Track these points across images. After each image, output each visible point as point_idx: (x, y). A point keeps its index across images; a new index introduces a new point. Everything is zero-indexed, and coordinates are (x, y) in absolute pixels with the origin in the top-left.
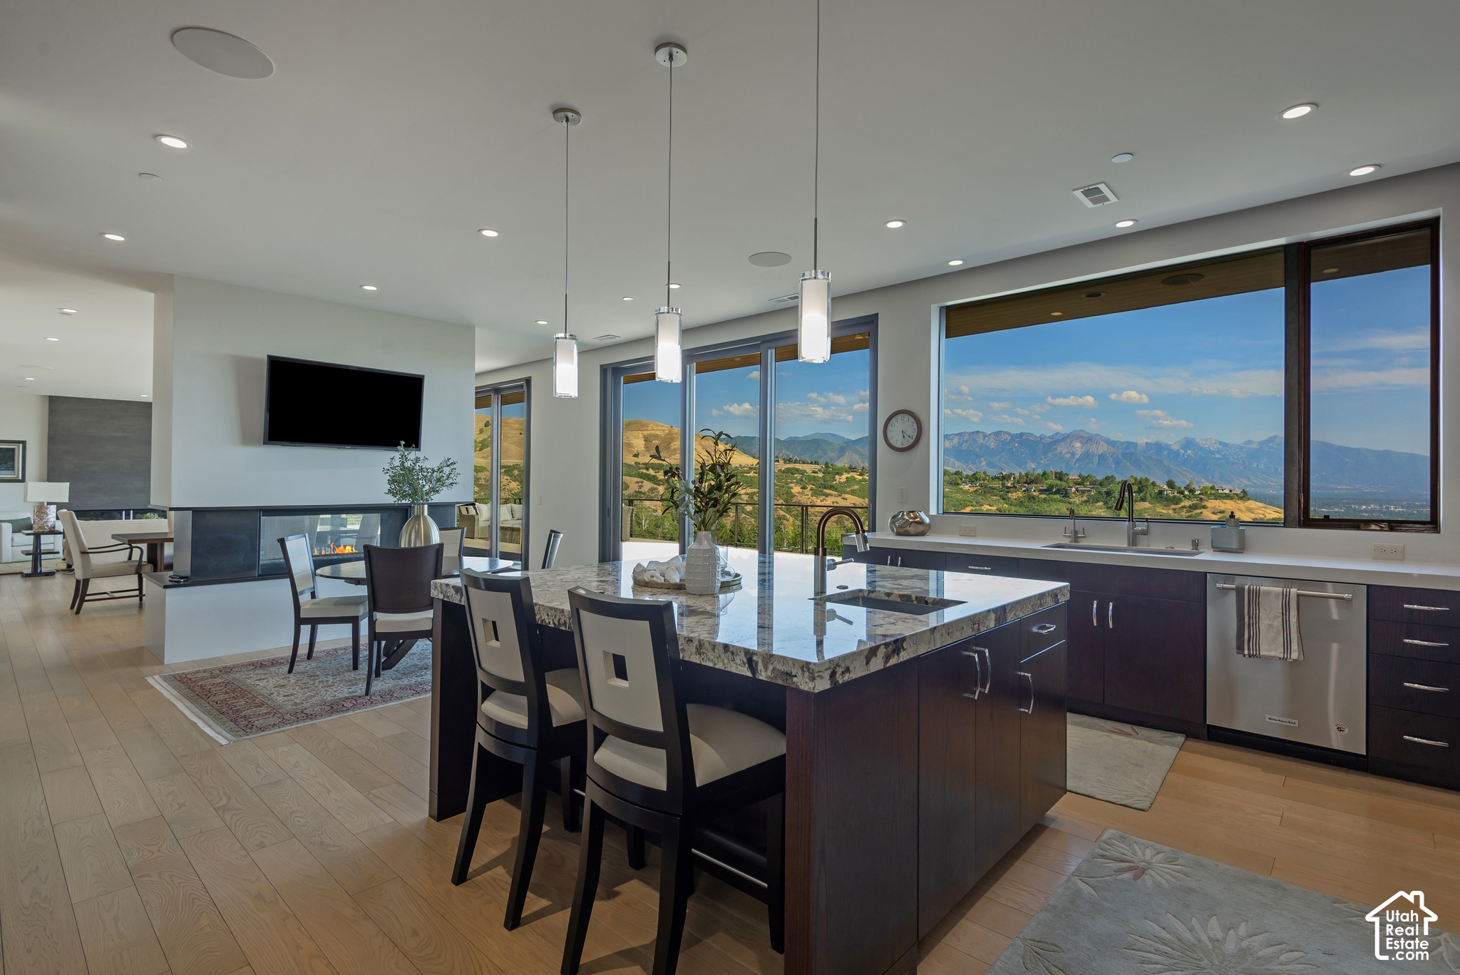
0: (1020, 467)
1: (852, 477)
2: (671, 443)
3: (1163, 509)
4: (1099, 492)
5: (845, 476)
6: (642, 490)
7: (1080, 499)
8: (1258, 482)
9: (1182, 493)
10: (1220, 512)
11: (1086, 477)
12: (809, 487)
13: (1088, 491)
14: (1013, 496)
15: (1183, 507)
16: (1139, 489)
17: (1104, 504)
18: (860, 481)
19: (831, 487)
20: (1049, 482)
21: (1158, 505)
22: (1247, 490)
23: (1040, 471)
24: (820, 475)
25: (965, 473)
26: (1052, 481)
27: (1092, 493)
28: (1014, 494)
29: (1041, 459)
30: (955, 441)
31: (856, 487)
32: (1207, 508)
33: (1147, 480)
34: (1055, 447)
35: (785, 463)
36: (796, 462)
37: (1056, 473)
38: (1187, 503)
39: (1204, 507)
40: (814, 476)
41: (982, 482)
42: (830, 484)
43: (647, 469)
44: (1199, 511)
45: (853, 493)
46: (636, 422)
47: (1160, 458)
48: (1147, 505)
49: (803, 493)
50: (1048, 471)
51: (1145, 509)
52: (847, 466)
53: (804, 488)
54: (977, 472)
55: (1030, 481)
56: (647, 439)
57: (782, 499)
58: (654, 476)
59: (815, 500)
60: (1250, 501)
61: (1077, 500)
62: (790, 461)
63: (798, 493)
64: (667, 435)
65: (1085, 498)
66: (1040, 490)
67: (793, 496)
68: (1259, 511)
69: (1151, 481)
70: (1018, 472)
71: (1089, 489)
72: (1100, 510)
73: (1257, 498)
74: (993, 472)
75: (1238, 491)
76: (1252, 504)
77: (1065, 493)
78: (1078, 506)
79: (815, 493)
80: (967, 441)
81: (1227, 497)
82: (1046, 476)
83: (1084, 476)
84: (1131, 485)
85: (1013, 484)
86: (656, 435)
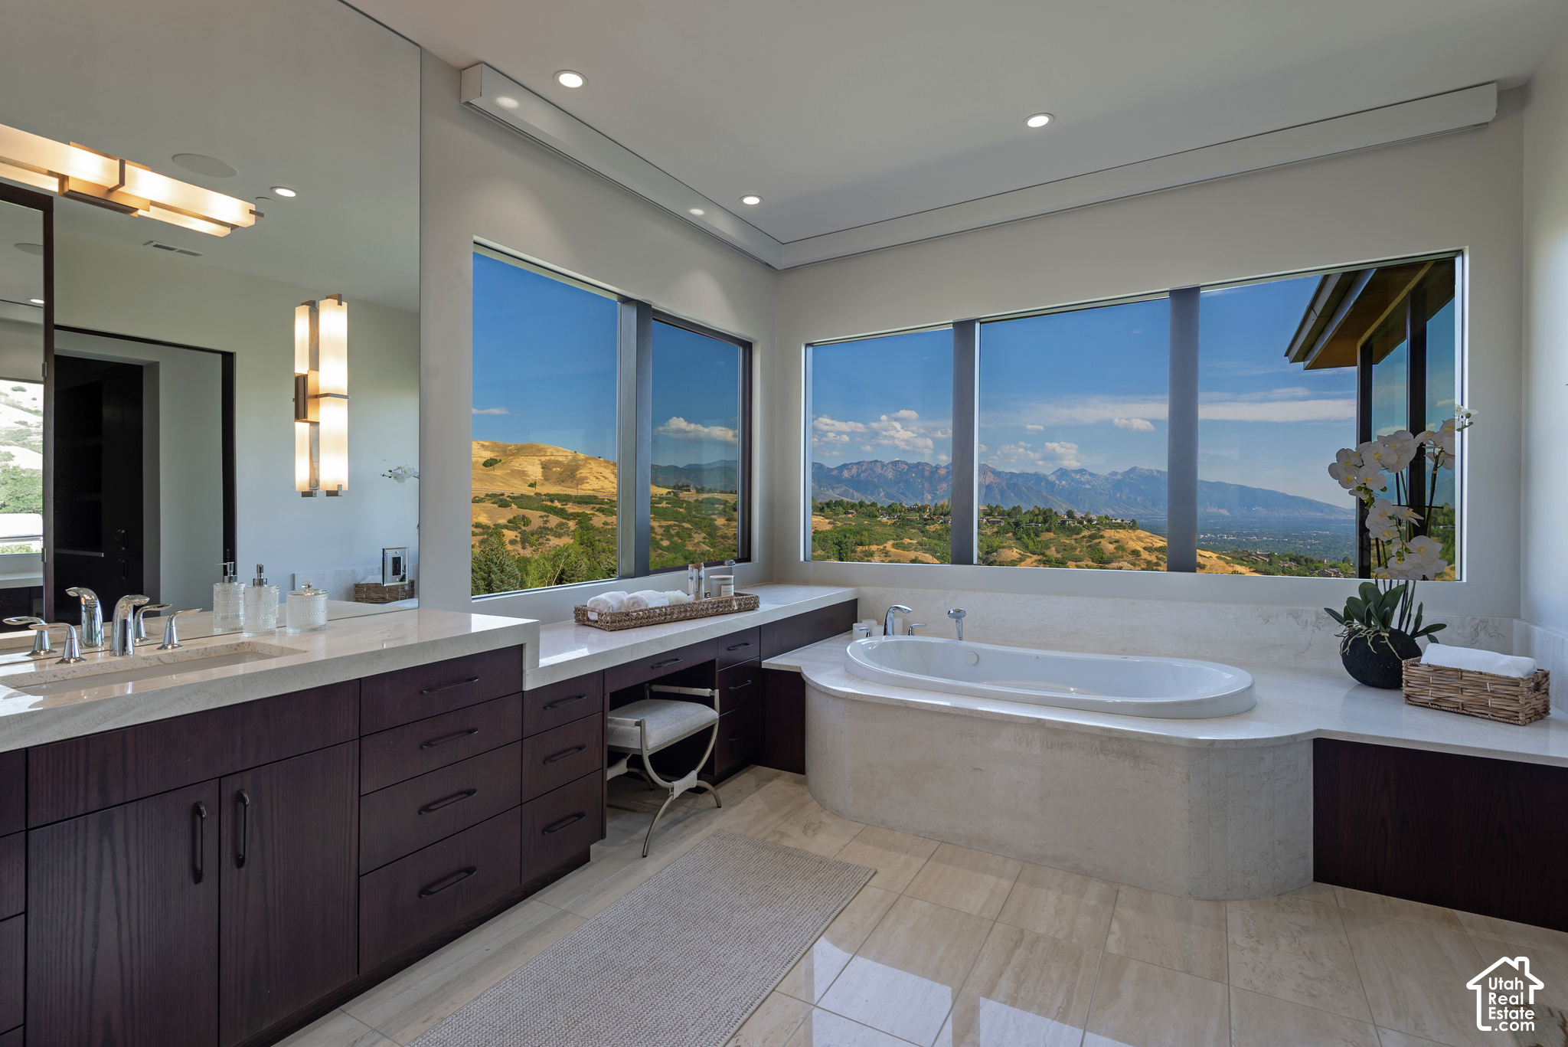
2: (576, 471)
3: (1066, 540)
4: (1008, 523)
6: (549, 525)
7: (992, 530)
9: (1081, 524)
10: (1115, 542)
11: (996, 508)
13: (998, 522)
14: (931, 528)
15: (1083, 537)
16: (1045, 520)
17: (1014, 535)
21: (1061, 535)
25: (881, 505)
27: (1002, 524)
28: (932, 526)
30: (854, 471)
32: (1104, 537)
33: (1051, 510)
38: (1086, 533)
39: (1102, 537)
41: (899, 514)
43: (552, 501)
44: (1097, 541)
47: (1039, 489)
48: (1051, 535)
51: (1050, 539)
54: (893, 504)
55: (945, 511)
56: (545, 466)
60: (1139, 531)
61: (988, 531)
64: (571, 461)
65: (995, 530)
68: (1148, 540)
69: (1054, 512)
71: (999, 519)
72: (1011, 541)
73: (1144, 528)
74: (909, 504)
75: (1129, 521)
76: (1142, 534)
78: (990, 537)
80: (866, 470)
81: (1120, 526)
83: (992, 507)
84: (1036, 515)
85: (929, 516)
86: (557, 461)
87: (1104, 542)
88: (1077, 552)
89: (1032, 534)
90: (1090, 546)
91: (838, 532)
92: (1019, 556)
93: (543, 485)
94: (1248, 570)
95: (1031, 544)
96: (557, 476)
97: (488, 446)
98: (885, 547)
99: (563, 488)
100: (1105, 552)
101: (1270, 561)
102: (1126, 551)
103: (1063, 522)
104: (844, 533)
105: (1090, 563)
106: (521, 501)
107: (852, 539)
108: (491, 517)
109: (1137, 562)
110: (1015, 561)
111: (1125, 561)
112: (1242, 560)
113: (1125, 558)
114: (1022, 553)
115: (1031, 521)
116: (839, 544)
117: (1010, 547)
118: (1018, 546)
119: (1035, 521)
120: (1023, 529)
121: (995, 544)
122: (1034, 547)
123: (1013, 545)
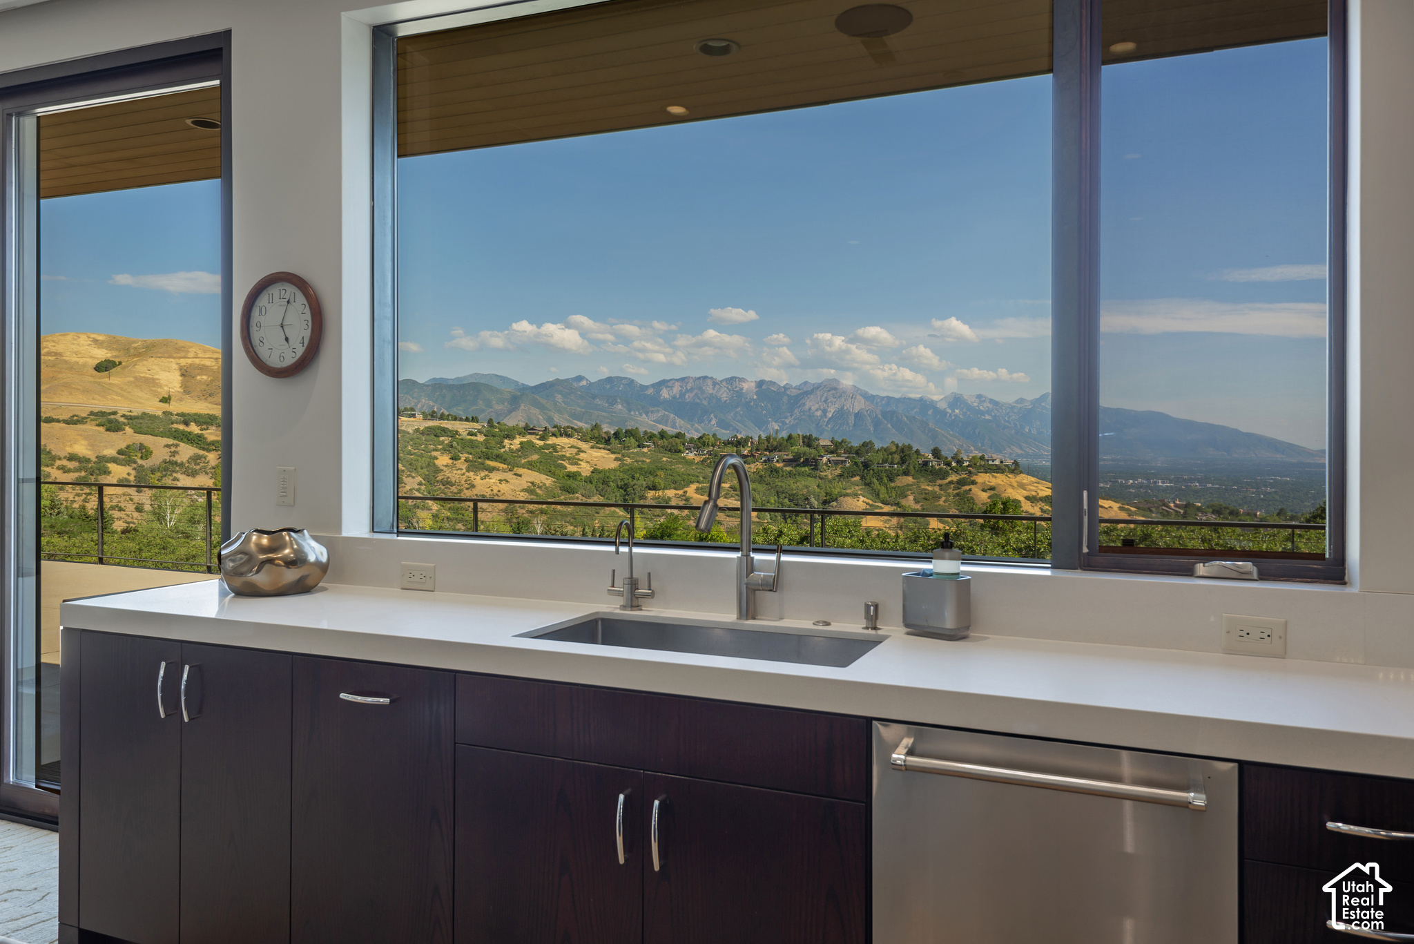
0: (760, 428)
1: (530, 442)
3: (928, 485)
4: (856, 463)
5: (518, 440)
6: (178, 459)
7: (833, 473)
8: (1030, 451)
9: (949, 464)
10: (990, 489)
11: (841, 443)
12: (464, 456)
13: (843, 462)
15: (950, 482)
16: (902, 459)
17: (862, 479)
18: (542, 448)
19: (498, 458)
20: (795, 448)
21: (922, 480)
22: (1019, 460)
23: (784, 434)
24: (481, 438)
25: (688, 436)
26: (799, 448)
27: (848, 465)
28: (752, 466)
29: (786, 418)
31: (535, 457)
32: (976, 484)
33: (910, 447)
34: (803, 401)
35: (425, 418)
36: (442, 417)
37: (804, 437)
38: (954, 477)
39: (974, 483)
40: (471, 440)
42: (495, 452)
43: (187, 423)
44: (967, 488)
45: (531, 466)
46: (165, 344)
47: (925, 419)
48: (910, 479)
49: (453, 466)
50: (794, 434)
51: (908, 485)
52: (522, 424)
53: (455, 458)
54: (704, 434)
55: (771, 446)
56: (185, 373)
57: (420, 475)
58: (199, 436)
59: (473, 477)
60: (1022, 475)
61: (829, 474)
62: (433, 415)
63: (446, 466)
65: (839, 472)
66: (784, 461)
67: (438, 470)
68: (1033, 488)
69: (914, 449)
70: (756, 434)
71: (843, 459)
72: (857, 488)
73: (1030, 472)
74: (724, 435)
75: (1009, 462)
76: (1025, 479)
77: (813, 464)
78: (830, 482)
79: (473, 466)
81: (998, 469)
82: (792, 441)
83: (837, 442)
84: (891, 454)
85: (751, 451)
86: (203, 365)
87: (976, 490)
88: (941, 502)
89: (885, 479)
90: (958, 494)
91: (625, 472)
92: (866, 507)
93: (181, 400)
95: (883, 490)
96: (203, 387)
97: (103, 342)
98: (685, 492)
99: (210, 406)
100: (975, 502)
104: (632, 472)
106: (142, 423)
107: (642, 482)
108: (92, 445)
110: (861, 513)
114: (871, 502)
115: (885, 461)
116: (624, 487)
117: (855, 495)
118: (866, 494)
119: (890, 460)
120: (873, 470)
121: (836, 491)
122: (886, 495)
123: (859, 492)
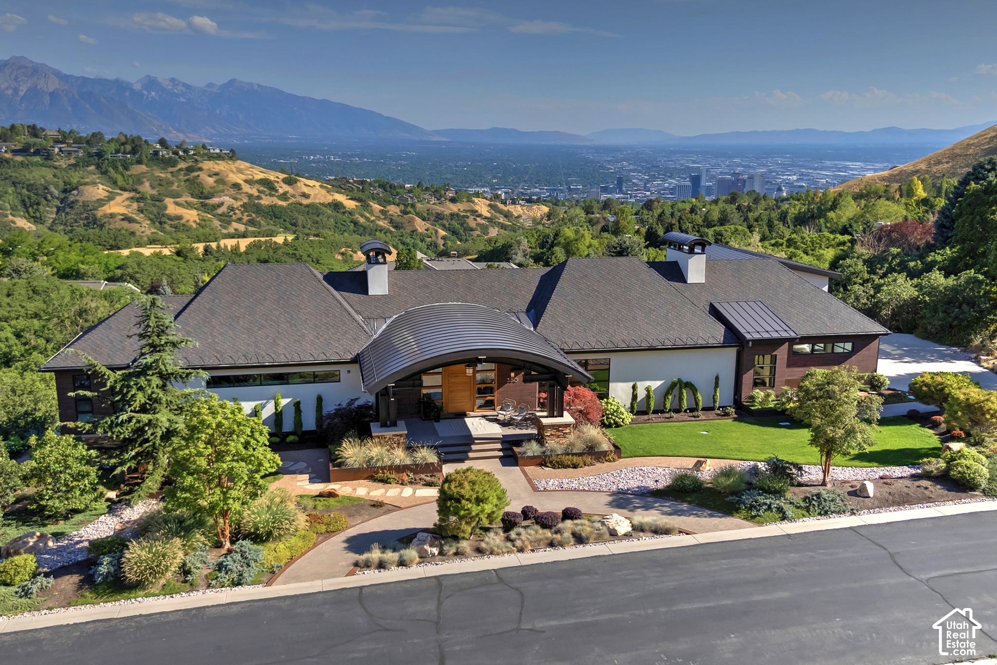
3: (161, 173)
4: (88, 153)
7: (67, 162)
9: (176, 153)
10: (215, 174)
11: (69, 133)
15: (180, 169)
16: (133, 149)
17: (97, 168)
20: (22, 138)
21: (155, 168)
22: (235, 147)
23: (6, 123)
26: (25, 137)
27: (80, 154)
32: (202, 170)
33: (139, 138)
37: (29, 127)
38: (182, 165)
39: (200, 169)
44: (196, 174)
48: (143, 168)
50: (17, 124)
51: (143, 173)
60: (239, 161)
61: (62, 163)
65: (73, 161)
66: (13, 151)
68: (249, 173)
69: (143, 139)
71: (75, 149)
72: (94, 176)
73: (244, 158)
75: (228, 150)
76: (243, 165)
78: (65, 170)
81: (219, 157)
82: (17, 131)
83: (64, 132)
84: (123, 144)
87: (203, 175)
88: (175, 187)
89: (120, 167)
90: (188, 180)
92: (107, 194)
94: (345, 198)
95: (119, 178)
100: (205, 186)
101: (363, 188)
102: (227, 185)
103: (156, 153)
105: (190, 199)
109: (239, 196)
110: (102, 200)
111: (226, 195)
112: (341, 188)
113: (226, 192)
114: (110, 190)
115: (118, 151)
117: (94, 183)
118: (104, 182)
119: (122, 150)
120: (108, 160)
121: (75, 181)
122: (124, 183)
123: (98, 181)
